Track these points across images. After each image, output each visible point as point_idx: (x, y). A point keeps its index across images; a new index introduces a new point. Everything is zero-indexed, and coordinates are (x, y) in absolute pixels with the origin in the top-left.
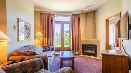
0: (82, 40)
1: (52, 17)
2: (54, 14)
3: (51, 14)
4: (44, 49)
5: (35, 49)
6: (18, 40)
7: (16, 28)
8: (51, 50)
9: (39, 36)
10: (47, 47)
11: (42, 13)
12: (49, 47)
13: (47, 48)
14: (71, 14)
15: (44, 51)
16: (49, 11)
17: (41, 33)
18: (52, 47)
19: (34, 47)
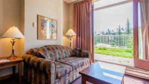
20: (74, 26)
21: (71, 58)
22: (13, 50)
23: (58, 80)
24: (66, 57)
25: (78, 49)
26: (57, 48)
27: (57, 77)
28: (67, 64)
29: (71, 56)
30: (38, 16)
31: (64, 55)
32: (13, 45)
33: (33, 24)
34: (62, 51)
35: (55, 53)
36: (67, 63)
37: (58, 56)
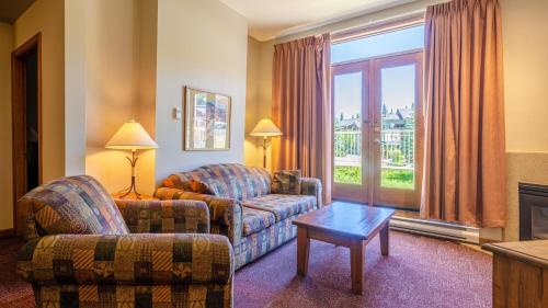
0: (517, 155)
1: (319, 50)
2: (326, 37)
3: (314, 39)
4: (275, 186)
5: (230, 177)
6: (184, 148)
7: (179, 115)
8: (302, 193)
9: (265, 135)
10: (287, 176)
11: (282, 45)
12: (293, 179)
13: (285, 181)
14: (425, 10)
15: (273, 192)
16: (304, 28)
17: (275, 122)
18: (307, 179)
19: (228, 172)
20: (275, 110)
21: (270, 197)
22: (133, 178)
23: (245, 239)
24: (256, 195)
25: (287, 172)
26: (232, 172)
27: (244, 234)
28: (262, 209)
29: (268, 194)
30: (185, 89)
31: (251, 189)
32: (133, 165)
33: (175, 111)
34: (245, 181)
35: (228, 183)
36: (262, 206)
37: (236, 191)
